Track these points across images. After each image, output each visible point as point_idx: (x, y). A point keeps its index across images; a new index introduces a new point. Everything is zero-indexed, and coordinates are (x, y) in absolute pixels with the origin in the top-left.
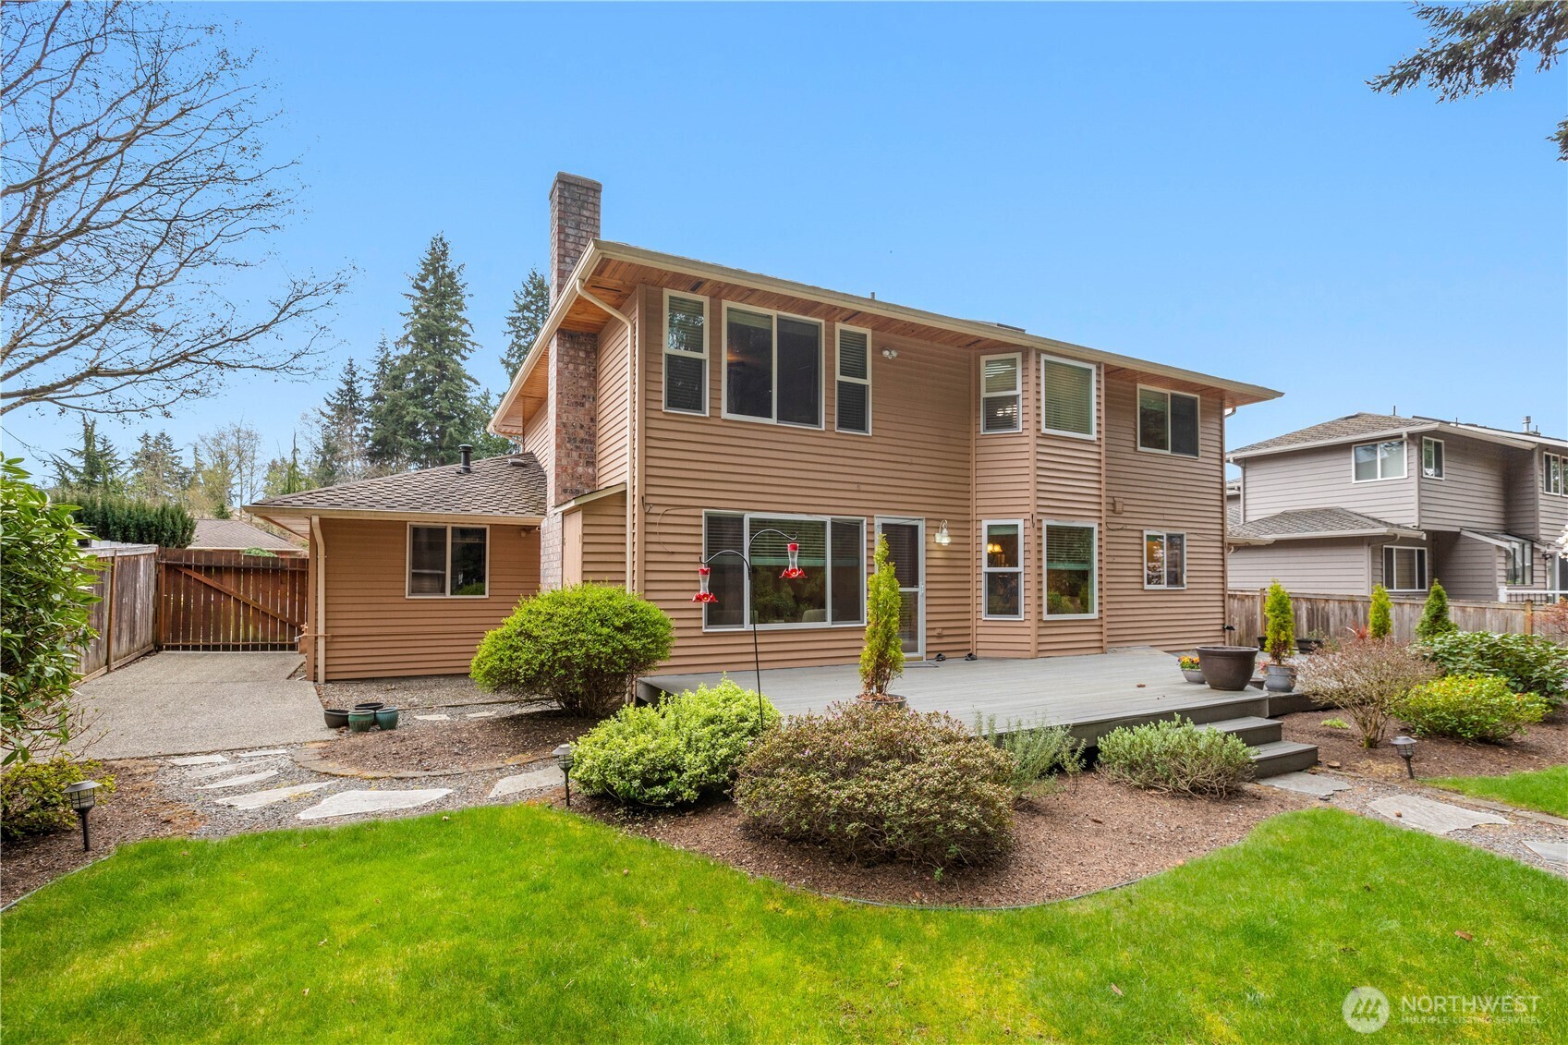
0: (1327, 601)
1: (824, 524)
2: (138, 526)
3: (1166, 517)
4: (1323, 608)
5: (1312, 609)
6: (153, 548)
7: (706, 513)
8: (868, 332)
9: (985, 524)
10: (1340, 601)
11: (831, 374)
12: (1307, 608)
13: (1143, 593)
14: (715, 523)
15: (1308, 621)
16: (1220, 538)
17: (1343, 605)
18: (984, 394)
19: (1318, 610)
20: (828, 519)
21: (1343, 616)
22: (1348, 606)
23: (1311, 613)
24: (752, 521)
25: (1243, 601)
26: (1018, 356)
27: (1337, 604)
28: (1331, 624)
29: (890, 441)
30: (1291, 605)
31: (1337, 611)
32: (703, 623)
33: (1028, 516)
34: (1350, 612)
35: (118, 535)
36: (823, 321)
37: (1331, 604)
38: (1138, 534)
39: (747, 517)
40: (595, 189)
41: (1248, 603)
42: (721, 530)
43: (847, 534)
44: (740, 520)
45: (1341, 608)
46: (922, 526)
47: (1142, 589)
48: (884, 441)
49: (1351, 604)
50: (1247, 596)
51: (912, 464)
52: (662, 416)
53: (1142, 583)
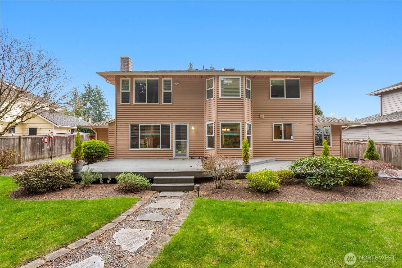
0: (390, 145)
1: (159, 125)
2: (87, 130)
3: (283, 118)
4: (389, 148)
5: (385, 148)
6: (89, 134)
7: (130, 125)
8: (171, 79)
9: (207, 123)
10: (395, 145)
11: (162, 90)
12: (384, 148)
13: (273, 142)
14: (132, 126)
15: (384, 152)
16: (312, 124)
17: (396, 147)
18: (207, 89)
19: (387, 149)
20: (160, 124)
21: (396, 151)
22: (398, 147)
23: (385, 150)
24: (141, 125)
25: (363, 145)
26: (213, 78)
27: (394, 146)
28: (392, 154)
29: (178, 105)
30: (376, 147)
31: (394, 149)
32: (129, 148)
33: (215, 121)
34: (399, 150)
35: (84, 132)
36: (159, 79)
37: (392, 146)
38: (271, 124)
39: (140, 125)
40: (128, 58)
41: (364, 145)
42: (134, 128)
43: (166, 128)
44: (138, 125)
45: (396, 148)
46: (188, 125)
47: (272, 141)
48: (176, 105)
49: (399, 147)
50: (364, 143)
51: (185, 110)
52: (120, 105)
53: (272, 139)
